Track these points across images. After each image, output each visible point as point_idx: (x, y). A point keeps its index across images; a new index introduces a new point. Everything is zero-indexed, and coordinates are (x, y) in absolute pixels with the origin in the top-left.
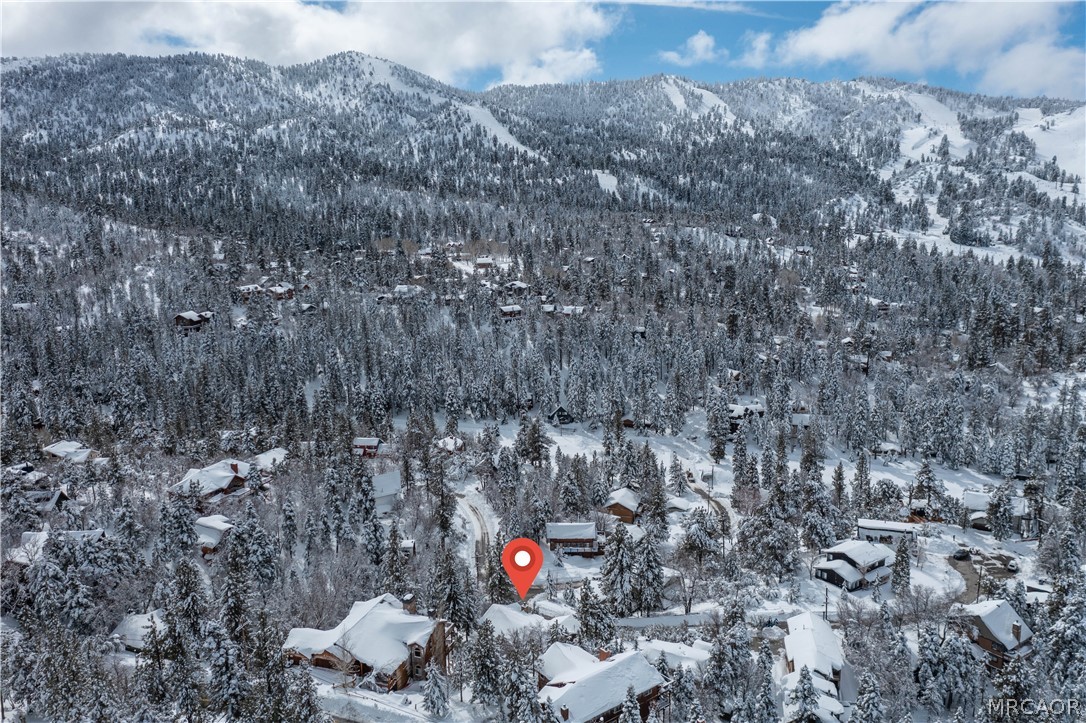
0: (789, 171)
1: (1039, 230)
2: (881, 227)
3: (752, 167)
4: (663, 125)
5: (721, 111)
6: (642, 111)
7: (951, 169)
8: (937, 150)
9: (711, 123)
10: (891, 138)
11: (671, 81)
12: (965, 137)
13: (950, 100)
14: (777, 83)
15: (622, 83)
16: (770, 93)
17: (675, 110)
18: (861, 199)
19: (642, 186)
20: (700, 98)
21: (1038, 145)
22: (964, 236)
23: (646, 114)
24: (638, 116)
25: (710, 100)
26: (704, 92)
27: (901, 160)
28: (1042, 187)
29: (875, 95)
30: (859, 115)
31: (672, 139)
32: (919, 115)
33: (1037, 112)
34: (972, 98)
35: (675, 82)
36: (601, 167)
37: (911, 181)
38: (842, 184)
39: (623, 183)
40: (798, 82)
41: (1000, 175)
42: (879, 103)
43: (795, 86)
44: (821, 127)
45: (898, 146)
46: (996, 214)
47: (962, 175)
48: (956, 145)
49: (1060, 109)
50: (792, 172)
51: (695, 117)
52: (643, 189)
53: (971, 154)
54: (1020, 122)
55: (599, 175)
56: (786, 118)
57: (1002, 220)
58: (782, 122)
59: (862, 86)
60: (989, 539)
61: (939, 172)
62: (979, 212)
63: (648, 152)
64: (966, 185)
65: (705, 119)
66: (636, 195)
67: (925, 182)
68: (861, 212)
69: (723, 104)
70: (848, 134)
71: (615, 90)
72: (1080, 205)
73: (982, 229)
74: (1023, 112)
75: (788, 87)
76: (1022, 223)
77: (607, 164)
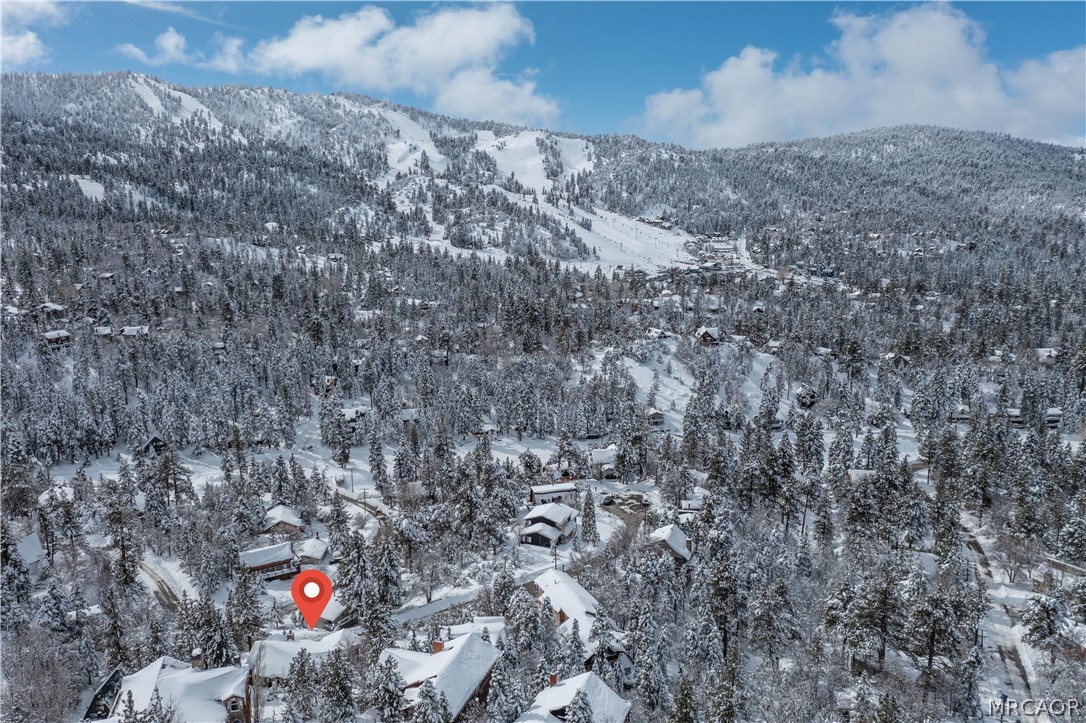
0: (292, 180)
1: (517, 234)
2: (390, 233)
3: (253, 176)
4: (139, 127)
5: (205, 116)
6: (110, 111)
7: (437, 181)
8: (419, 164)
9: (195, 129)
10: (378, 151)
11: (141, 80)
12: (440, 153)
13: (421, 120)
14: (259, 91)
15: (80, 78)
16: (254, 101)
17: (151, 111)
18: (367, 208)
19: (136, 195)
20: (179, 101)
21: (498, 163)
22: (463, 240)
23: (117, 114)
24: (107, 117)
25: (190, 104)
26: (181, 94)
27: (390, 172)
28: (512, 198)
29: (356, 111)
30: (344, 129)
31: (154, 143)
32: (398, 132)
33: (490, 133)
34: (438, 119)
35: (146, 81)
36: (79, 171)
37: (405, 192)
38: (346, 194)
39: (111, 190)
40: (281, 92)
41: (477, 187)
42: (361, 118)
43: (278, 95)
44: (310, 138)
45: (386, 159)
46: (483, 221)
47: (447, 187)
48: (435, 160)
49: (508, 132)
50: (296, 182)
51: (177, 121)
52: (137, 197)
53: (448, 169)
54: (479, 142)
55: (80, 182)
56: (273, 127)
57: (488, 226)
58: (271, 131)
59: (341, 100)
60: (619, 485)
61: (427, 183)
62: (468, 220)
63: (130, 156)
64: (451, 196)
65: (190, 124)
66: (131, 203)
67: (417, 193)
68: (370, 220)
69: (206, 110)
70: (337, 146)
71: (72, 85)
72: (542, 213)
73: (474, 234)
74: (481, 134)
75: (271, 96)
76: (505, 229)
77: (86, 168)
